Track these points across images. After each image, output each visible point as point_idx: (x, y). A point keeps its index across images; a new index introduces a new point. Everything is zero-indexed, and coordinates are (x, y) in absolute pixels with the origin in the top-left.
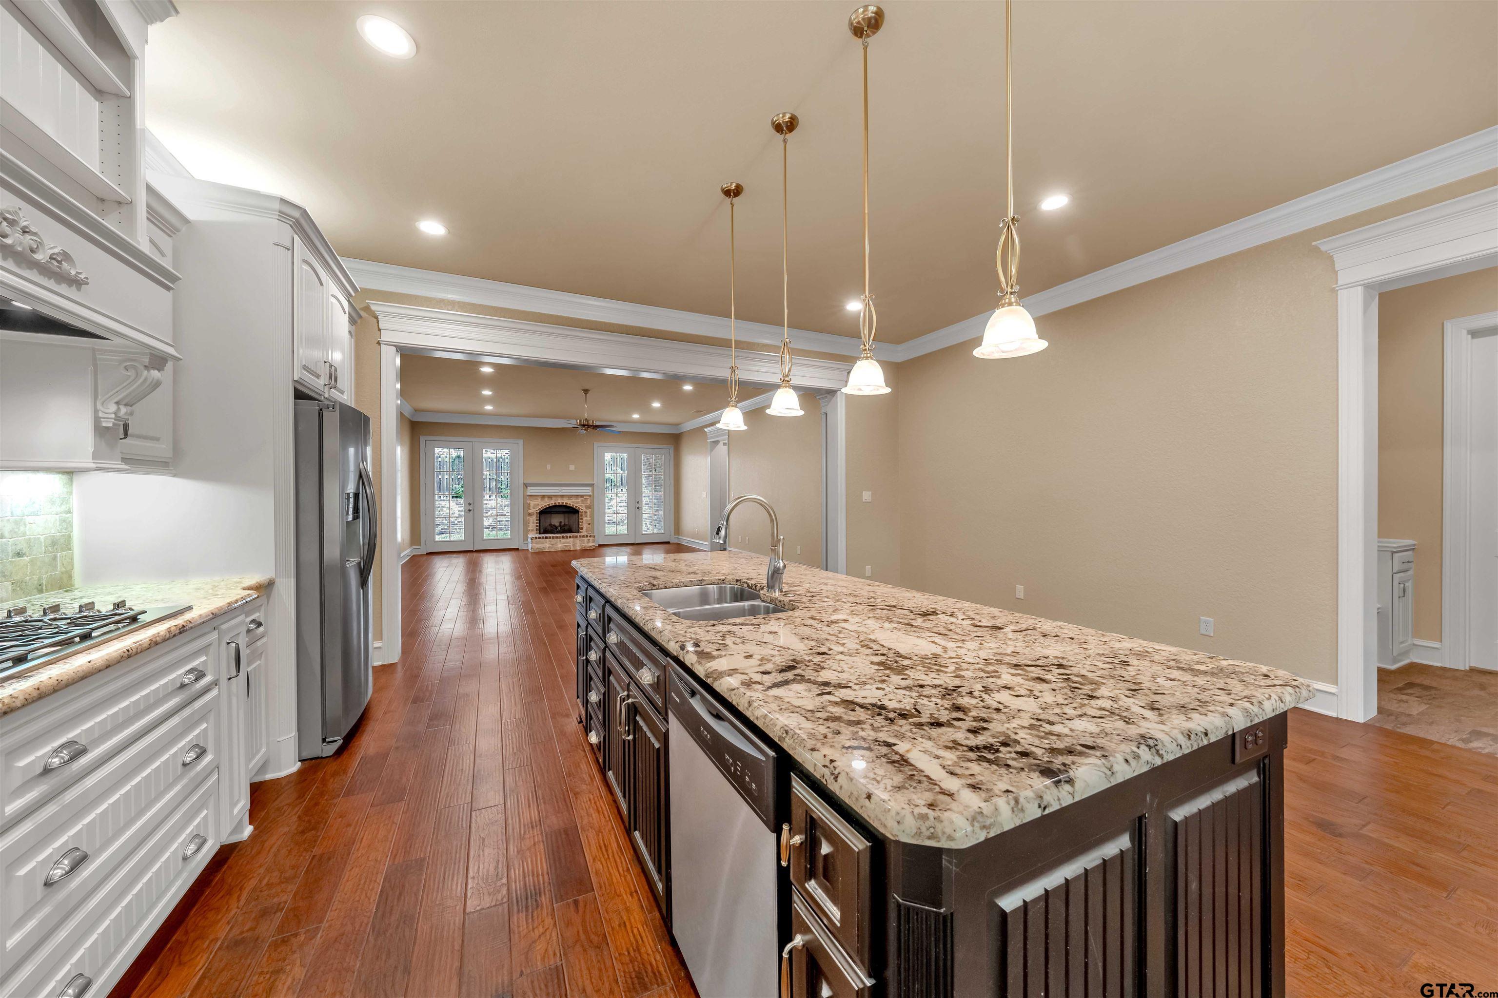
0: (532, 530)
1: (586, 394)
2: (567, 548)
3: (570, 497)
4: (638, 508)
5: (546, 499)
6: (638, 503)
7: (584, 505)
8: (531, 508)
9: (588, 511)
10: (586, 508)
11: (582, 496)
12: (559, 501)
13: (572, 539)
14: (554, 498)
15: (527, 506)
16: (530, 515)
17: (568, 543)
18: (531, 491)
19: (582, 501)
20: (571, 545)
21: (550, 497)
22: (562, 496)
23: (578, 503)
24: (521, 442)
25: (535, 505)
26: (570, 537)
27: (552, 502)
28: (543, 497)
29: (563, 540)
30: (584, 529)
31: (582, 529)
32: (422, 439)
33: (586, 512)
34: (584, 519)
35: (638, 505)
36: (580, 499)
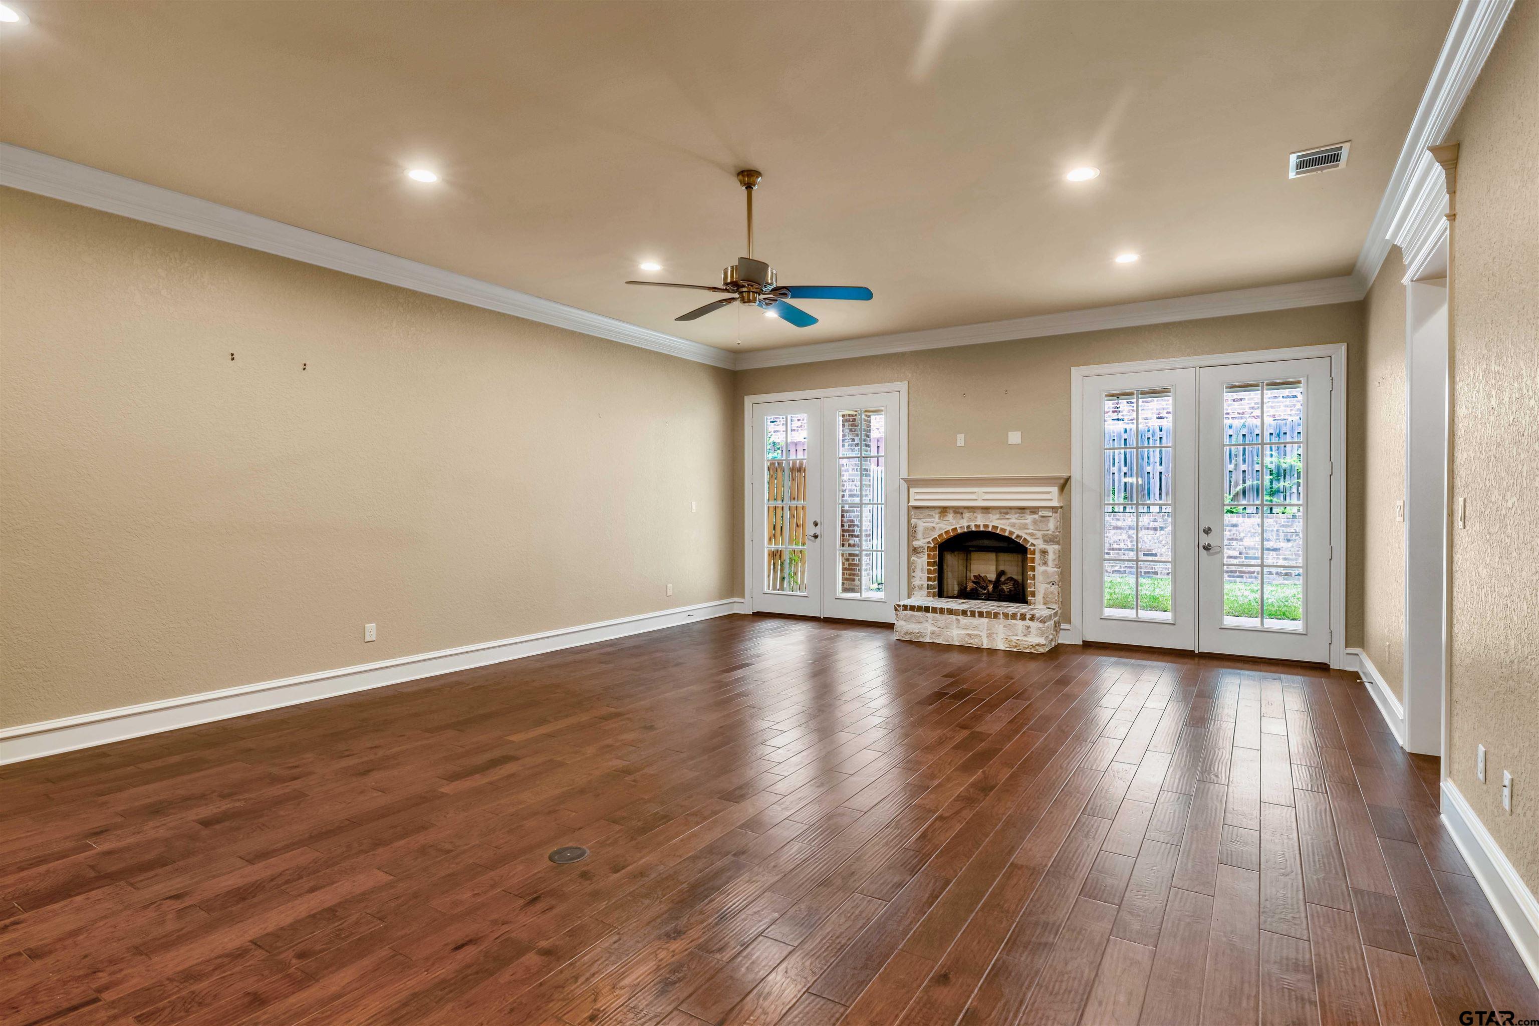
0: (921, 588)
1: (749, 187)
2: (974, 643)
3: (1005, 511)
4: (1207, 548)
5: (950, 516)
6: (1207, 531)
7: (1039, 534)
8: (920, 535)
9: (1052, 549)
10: (1045, 541)
11: (1034, 510)
12: (980, 522)
13: (984, 620)
14: (967, 515)
15: (912, 532)
16: (916, 551)
17: (975, 628)
18: (923, 496)
19: (1035, 522)
20: (984, 635)
21: (958, 511)
22: (986, 510)
23: (1025, 527)
24: (903, 386)
25: (926, 529)
26: (981, 614)
27: (962, 524)
28: (944, 510)
29: (964, 620)
30: (1039, 597)
31: (1033, 594)
32: (748, 401)
33: (1044, 552)
34: (1040, 569)
35: (1205, 540)
36: (1029, 518)
